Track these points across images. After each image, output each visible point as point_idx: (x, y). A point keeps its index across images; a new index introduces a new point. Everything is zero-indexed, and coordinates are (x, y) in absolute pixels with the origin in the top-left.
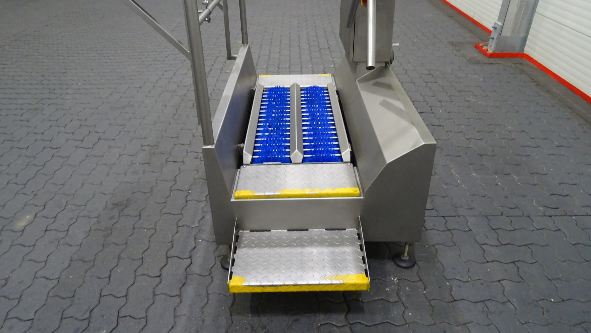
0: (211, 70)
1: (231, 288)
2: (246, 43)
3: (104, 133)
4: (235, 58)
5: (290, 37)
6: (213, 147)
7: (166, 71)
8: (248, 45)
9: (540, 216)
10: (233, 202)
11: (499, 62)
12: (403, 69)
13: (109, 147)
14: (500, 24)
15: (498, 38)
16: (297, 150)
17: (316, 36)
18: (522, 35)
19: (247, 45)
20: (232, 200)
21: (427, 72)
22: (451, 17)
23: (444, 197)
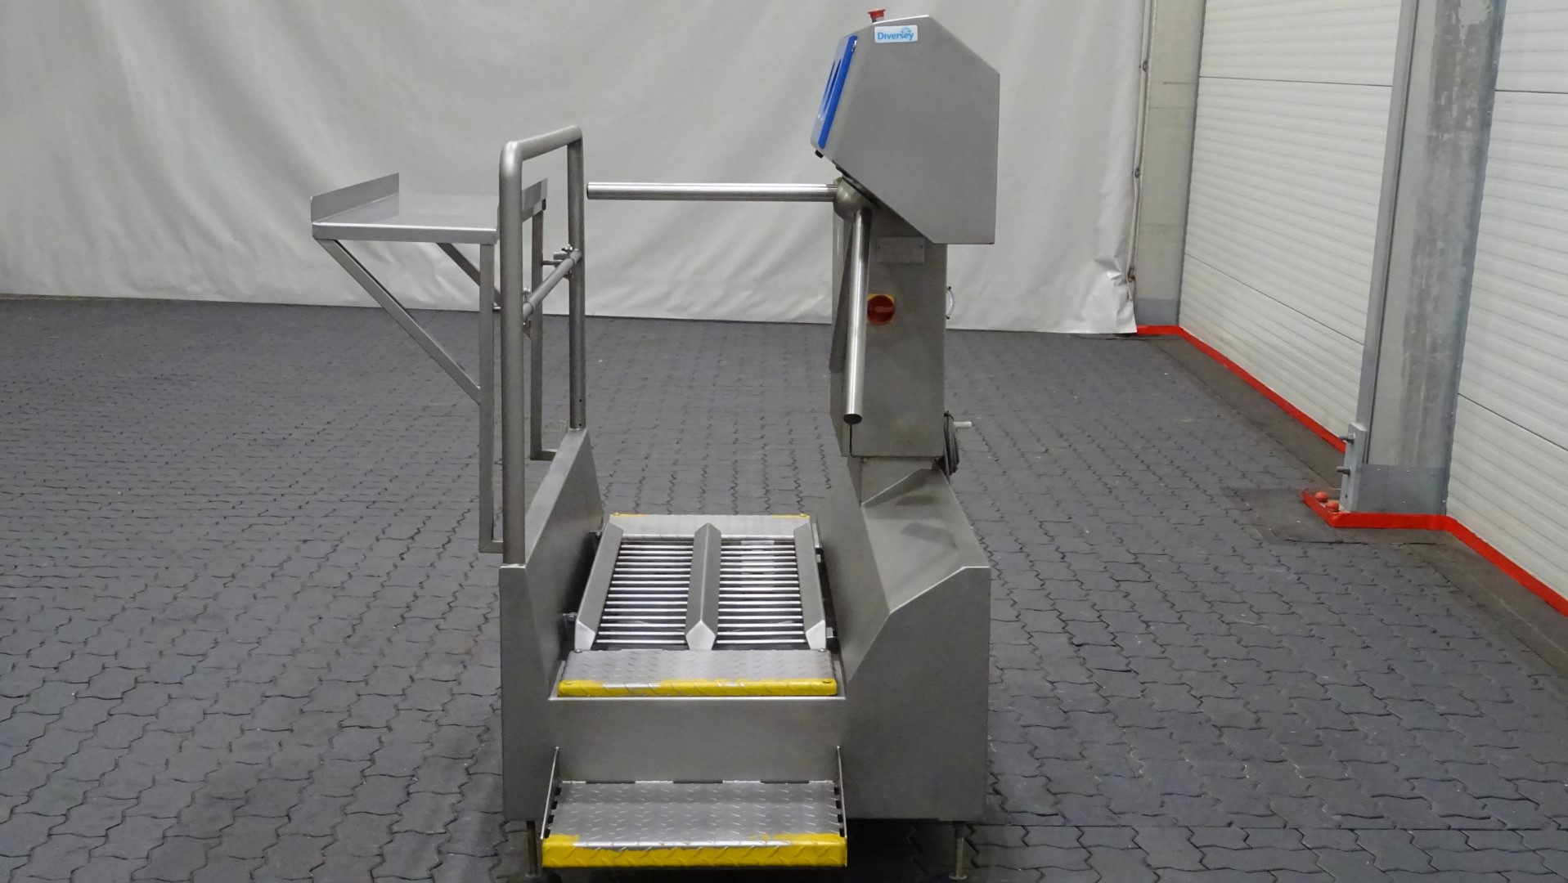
0: (449, 541)
1: (548, 850)
2: (580, 425)
3: (148, 669)
4: (550, 457)
5: (706, 466)
6: (524, 567)
7: (305, 541)
8: (585, 431)
9: (1325, 828)
10: (554, 702)
11: (1365, 540)
12: (1057, 550)
13: (170, 697)
14: (1361, 427)
15: (1360, 471)
16: (701, 622)
17: (794, 466)
18: (1434, 462)
19: (581, 431)
20: (552, 699)
21: (1131, 558)
22: (1258, 424)
23: (1092, 796)
